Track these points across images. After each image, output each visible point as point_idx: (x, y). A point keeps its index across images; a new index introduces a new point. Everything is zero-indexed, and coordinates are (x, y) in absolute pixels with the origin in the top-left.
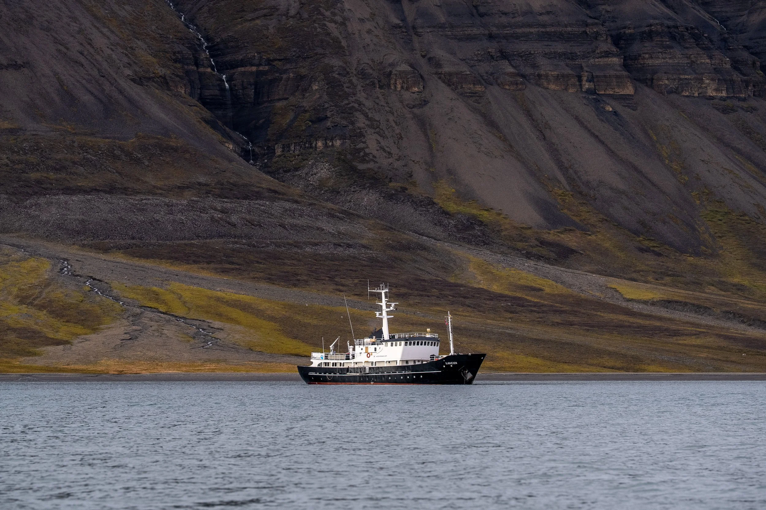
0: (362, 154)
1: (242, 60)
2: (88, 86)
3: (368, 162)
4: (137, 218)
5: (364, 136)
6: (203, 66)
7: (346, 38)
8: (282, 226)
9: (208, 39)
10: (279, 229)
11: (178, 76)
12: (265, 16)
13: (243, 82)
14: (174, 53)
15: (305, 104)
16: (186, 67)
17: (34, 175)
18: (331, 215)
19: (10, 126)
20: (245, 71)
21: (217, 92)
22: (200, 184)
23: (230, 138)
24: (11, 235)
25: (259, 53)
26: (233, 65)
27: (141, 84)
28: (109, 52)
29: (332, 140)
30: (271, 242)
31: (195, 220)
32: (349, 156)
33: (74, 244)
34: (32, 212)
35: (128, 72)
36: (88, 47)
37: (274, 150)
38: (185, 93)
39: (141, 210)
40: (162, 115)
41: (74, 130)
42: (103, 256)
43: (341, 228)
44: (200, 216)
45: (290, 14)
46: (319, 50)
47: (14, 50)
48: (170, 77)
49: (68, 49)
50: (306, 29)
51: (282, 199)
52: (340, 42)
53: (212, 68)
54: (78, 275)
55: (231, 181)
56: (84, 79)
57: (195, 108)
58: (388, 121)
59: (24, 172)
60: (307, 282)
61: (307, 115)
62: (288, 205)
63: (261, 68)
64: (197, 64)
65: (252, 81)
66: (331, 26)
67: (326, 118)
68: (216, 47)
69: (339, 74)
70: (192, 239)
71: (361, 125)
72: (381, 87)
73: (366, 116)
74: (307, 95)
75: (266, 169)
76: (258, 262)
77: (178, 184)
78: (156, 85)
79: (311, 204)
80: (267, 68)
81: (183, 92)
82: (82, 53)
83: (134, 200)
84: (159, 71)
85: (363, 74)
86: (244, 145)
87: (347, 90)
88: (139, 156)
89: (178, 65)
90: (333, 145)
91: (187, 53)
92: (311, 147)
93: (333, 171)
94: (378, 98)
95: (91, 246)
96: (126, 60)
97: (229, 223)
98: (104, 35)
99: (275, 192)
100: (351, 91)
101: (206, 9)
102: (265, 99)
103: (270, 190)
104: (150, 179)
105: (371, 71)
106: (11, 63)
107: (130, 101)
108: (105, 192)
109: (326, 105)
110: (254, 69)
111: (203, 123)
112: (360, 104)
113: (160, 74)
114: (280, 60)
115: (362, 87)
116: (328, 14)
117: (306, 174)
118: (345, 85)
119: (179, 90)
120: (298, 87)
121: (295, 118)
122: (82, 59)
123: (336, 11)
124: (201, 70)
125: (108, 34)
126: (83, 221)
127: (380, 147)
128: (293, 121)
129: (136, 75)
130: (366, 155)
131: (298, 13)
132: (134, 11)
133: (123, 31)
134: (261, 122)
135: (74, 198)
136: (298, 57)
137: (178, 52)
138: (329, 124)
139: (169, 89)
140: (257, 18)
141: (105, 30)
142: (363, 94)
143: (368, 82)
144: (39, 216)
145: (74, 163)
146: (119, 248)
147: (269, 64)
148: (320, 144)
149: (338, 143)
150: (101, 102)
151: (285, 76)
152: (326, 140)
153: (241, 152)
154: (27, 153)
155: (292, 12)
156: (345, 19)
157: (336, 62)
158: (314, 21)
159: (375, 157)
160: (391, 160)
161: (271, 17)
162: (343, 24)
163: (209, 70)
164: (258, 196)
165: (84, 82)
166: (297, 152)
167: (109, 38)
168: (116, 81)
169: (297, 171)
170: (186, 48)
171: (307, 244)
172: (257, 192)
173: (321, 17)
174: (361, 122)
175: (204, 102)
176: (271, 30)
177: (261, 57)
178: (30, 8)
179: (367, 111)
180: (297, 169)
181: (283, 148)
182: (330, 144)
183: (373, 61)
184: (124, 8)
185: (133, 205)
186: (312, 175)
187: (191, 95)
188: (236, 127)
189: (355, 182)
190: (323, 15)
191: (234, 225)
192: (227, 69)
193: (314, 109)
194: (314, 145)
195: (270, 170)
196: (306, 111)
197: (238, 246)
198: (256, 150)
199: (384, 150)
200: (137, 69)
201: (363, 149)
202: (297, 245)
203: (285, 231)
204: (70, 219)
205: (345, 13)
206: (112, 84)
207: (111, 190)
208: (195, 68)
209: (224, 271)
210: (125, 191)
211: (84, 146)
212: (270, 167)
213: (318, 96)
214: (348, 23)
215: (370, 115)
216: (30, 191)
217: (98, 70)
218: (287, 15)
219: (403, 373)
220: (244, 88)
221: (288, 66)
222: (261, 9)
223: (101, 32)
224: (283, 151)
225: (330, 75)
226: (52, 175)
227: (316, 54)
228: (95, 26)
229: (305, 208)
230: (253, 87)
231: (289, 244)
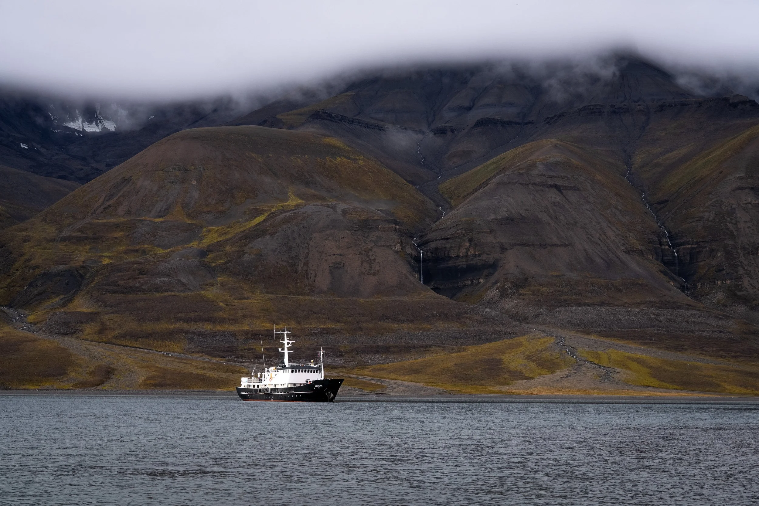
0: (740, 287)
1: (684, 242)
2: (601, 255)
3: (743, 291)
4: (609, 318)
5: (742, 278)
6: (664, 245)
7: (737, 231)
8: (687, 322)
9: (669, 233)
10: (685, 323)
11: (649, 250)
12: (697, 221)
13: (684, 253)
14: (649, 239)
15: (714, 263)
16: (655, 245)
17: (564, 297)
18: (716, 317)
19: (557, 274)
20: (685, 248)
21: (671, 258)
22: (650, 302)
23: (674, 280)
24: (544, 326)
25: (692, 239)
26: (680, 245)
27: (629, 254)
28: (614, 238)
29: (725, 280)
30: (678, 330)
31: (640, 319)
32: (733, 288)
33: (573, 330)
34: (556, 315)
35: (622, 248)
36: (604, 236)
37: (697, 285)
38: (652, 258)
39: (614, 314)
40: (637, 269)
41: (590, 275)
42: (585, 336)
43: (720, 323)
44: (644, 317)
45: (710, 220)
46: (722, 237)
47: (565, 238)
48: (645, 250)
49: (593, 237)
50: (717, 227)
51: (692, 309)
52: (734, 233)
53: (669, 246)
54: (565, 345)
55: (667, 300)
56: (600, 251)
57: (656, 265)
58: (755, 271)
59: (560, 296)
60: (687, 349)
61: (714, 268)
62: (694, 312)
63: (693, 246)
64: (661, 244)
65: (688, 252)
66: (730, 225)
67: (723, 270)
68: (672, 236)
69: (731, 248)
70: (637, 328)
71: (740, 273)
72: (753, 254)
73: (744, 268)
74: (715, 258)
75: (692, 295)
76: (666, 340)
77: (639, 302)
78: (637, 254)
79: (707, 312)
80: (696, 246)
81: (651, 257)
82: (600, 239)
83: (612, 309)
84: (639, 247)
85: (744, 248)
86: (682, 283)
87: (735, 256)
88: (621, 288)
89: (651, 245)
90: (726, 283)
91: (656, 239)
92: (715, 284)
93: (725, 296)
94: (751, 260)
95: (581, 331)
96: (622, 242)
97: (659, 321)
98: (613, 231)
99: (690, 305)
100: (737, 256)
101: (670, 218)
102: (695, 261)
103: (687, 304)
104: (625, 300)
105: (748, 247)
106: (562, 244)
107: (622, 262)
108: (598, 305)
109: (724, 263)
110: (690, 246)
111: (660, 272)
112: (741, 262)
113: (639, 249)
114: (703, 242)
115: (743, 254)
116: (729, 219)
117: (712, 297)
118: (734, 254)
119: (649, 256)
120: (710, 255)
121: (708, 270)
122: (600, 242)
123: (733, 218)
124: (663, 247)
125: (615, 230)
126: (581, 319)
127: (750, 284)
128: (707, 271)
129: (627, 249)
130: (742, 287)
131: (714, 219)
132: (630, 219)
133: (623, 229)
134: (692, 272)
135: (580, 308)
136: (712, 240)
137: (651, 239)
138: (724, 272)
139: (644, 256)
140: (693, 222)
141: (614, 228)
142: (743, 258)
143: (746, 252)
144: (559, 317)
145: (587, 291)
146: (595, 332)
147: (697, 244)
148: (719, 282)
149: (728, 282)
150: (606, 262)
151: (704, 250)
152: (722, 280)
153: (681, 287)
154: (564, 287)
155: (711, 219)
156: (737, 222)
157: (731, 242)
158: (721, 223)
159: (747, 289)
160: (755, 290)
161: (700, 221)
162: (736, 224)
163: (667, 247)
164: (680, 307)
165: (599, 253)
166: (708, 287)
167: (615, 232)
168: (616, 252)
169: (707, 296)
170: (655, 237)
171: (697, 331)
172: (680, 306)
173: (725, 221)
174: (741, 271)
175: (664, 263)
176: (700, 228)
177: (693, 240)
178: (576, 218)
179: (745, 266)
180: (707, 295)
181: (701, 285)
182: (725, 282)
183: (750, 242)
184: (625, 218)
185: (610, 312)
186: (714, 298)
187: (656, 259)
188: (679, 275)
189: (735, 301)
190: (726, 220)
191: (661, 322)
192: (677, 247)
193: (718, 265)
194: (716, 283)
195: (694, 295)
196: (714, 267)
197: (660, 332)
198: (689, 286)
199: (752, 286)
200: (628, 246)
201: (741, 285)
202: (692, 331)
203: (688, 325)
204: (574, 318)
205: (737, 219)
206: (613, 254)
207: (602, 304)
208: (660, 246)
209: (645, 344)
210: (609, 305)
211: (593, 283)
212: (694, 294)
213: (720, 259)
214: (738, 223)
215: (746, 268)
216: (559, 305)
217: (607, 247)
218: (708, 220)
219: (290, 393)
220: (684, 256)
221: (707, 245)
222: (696, 217)
223: (612, 229)
224: (701, 286)
225: (727, 249)
226: (574, 297)
227: (721, 239)
228: (609, 226)
229: (702, 313)
230: (689, 255)
231: (688, 331)
